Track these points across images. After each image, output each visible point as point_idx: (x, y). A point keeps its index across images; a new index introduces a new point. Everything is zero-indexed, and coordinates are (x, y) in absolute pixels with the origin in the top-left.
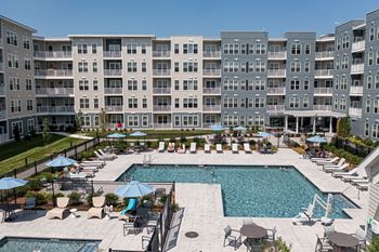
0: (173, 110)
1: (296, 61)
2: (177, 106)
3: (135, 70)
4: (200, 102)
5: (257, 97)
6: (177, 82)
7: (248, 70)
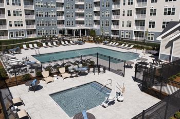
0: (8, 28)
1: (68, 4)
2: (11, 25)
4: (24, 24)
5: (53, 21)
6: (9, 11)
7: (47, 6)
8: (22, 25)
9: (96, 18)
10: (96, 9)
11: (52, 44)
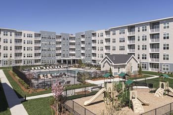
0: (22, 58)
1: (64, 42)
2: (24, 57)
3: (7, 42)
4: (33, 55)
5: (53, 54)
6: (24, 48)
7: (50, 44)
8: (32, 56)
9: (82, 52)
10: (82, 46)
11: (46, 68)
